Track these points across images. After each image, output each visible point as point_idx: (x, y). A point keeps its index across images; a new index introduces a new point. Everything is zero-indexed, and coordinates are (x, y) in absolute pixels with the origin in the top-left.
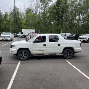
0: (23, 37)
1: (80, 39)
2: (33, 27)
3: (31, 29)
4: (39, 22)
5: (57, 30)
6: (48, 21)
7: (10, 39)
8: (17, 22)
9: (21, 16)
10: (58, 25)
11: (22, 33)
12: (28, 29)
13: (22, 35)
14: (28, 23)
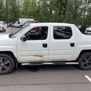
0: (20, 27)
1: (87, 31)
2: (31, 16)
3: (29, 18)
4: (38, 10)
5: (59, 20)
6: (49, 10)
7: (1, 30)
8: (13, 10)
9: (19, 4)
10: (60, 14)
11: (19, 23)
12: (26, 18)
13: (19, 25)
14: (26, 11)
